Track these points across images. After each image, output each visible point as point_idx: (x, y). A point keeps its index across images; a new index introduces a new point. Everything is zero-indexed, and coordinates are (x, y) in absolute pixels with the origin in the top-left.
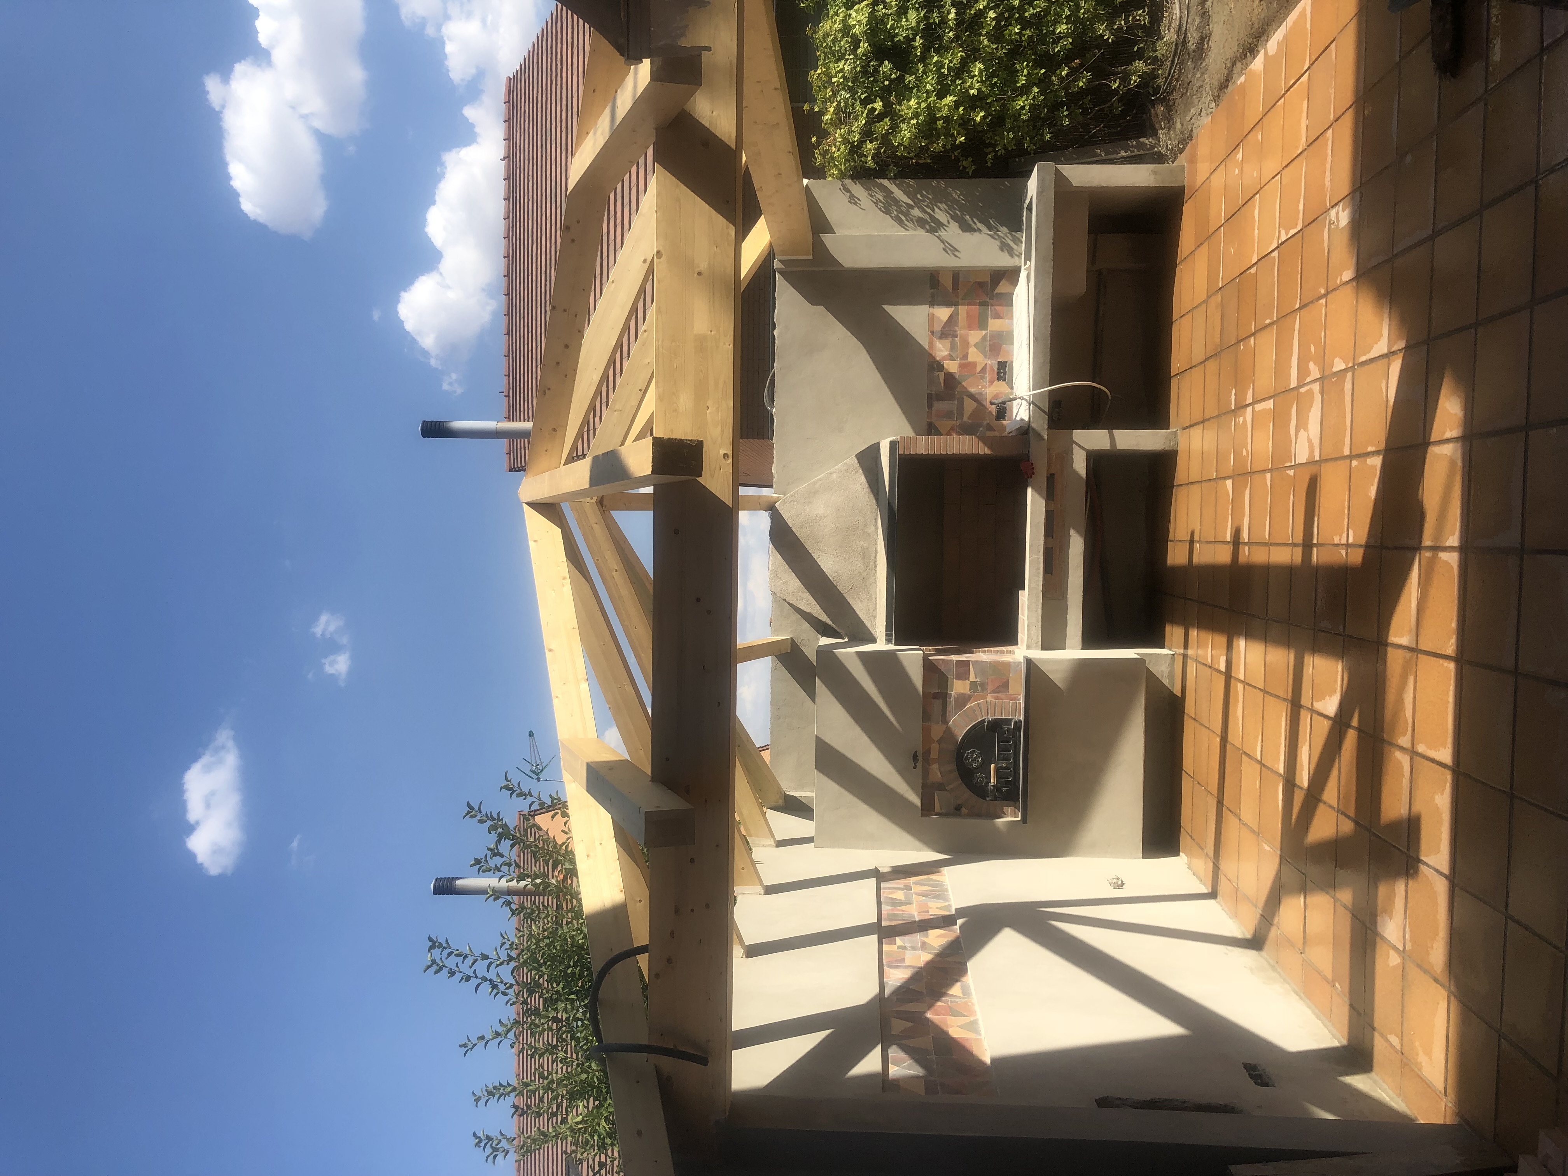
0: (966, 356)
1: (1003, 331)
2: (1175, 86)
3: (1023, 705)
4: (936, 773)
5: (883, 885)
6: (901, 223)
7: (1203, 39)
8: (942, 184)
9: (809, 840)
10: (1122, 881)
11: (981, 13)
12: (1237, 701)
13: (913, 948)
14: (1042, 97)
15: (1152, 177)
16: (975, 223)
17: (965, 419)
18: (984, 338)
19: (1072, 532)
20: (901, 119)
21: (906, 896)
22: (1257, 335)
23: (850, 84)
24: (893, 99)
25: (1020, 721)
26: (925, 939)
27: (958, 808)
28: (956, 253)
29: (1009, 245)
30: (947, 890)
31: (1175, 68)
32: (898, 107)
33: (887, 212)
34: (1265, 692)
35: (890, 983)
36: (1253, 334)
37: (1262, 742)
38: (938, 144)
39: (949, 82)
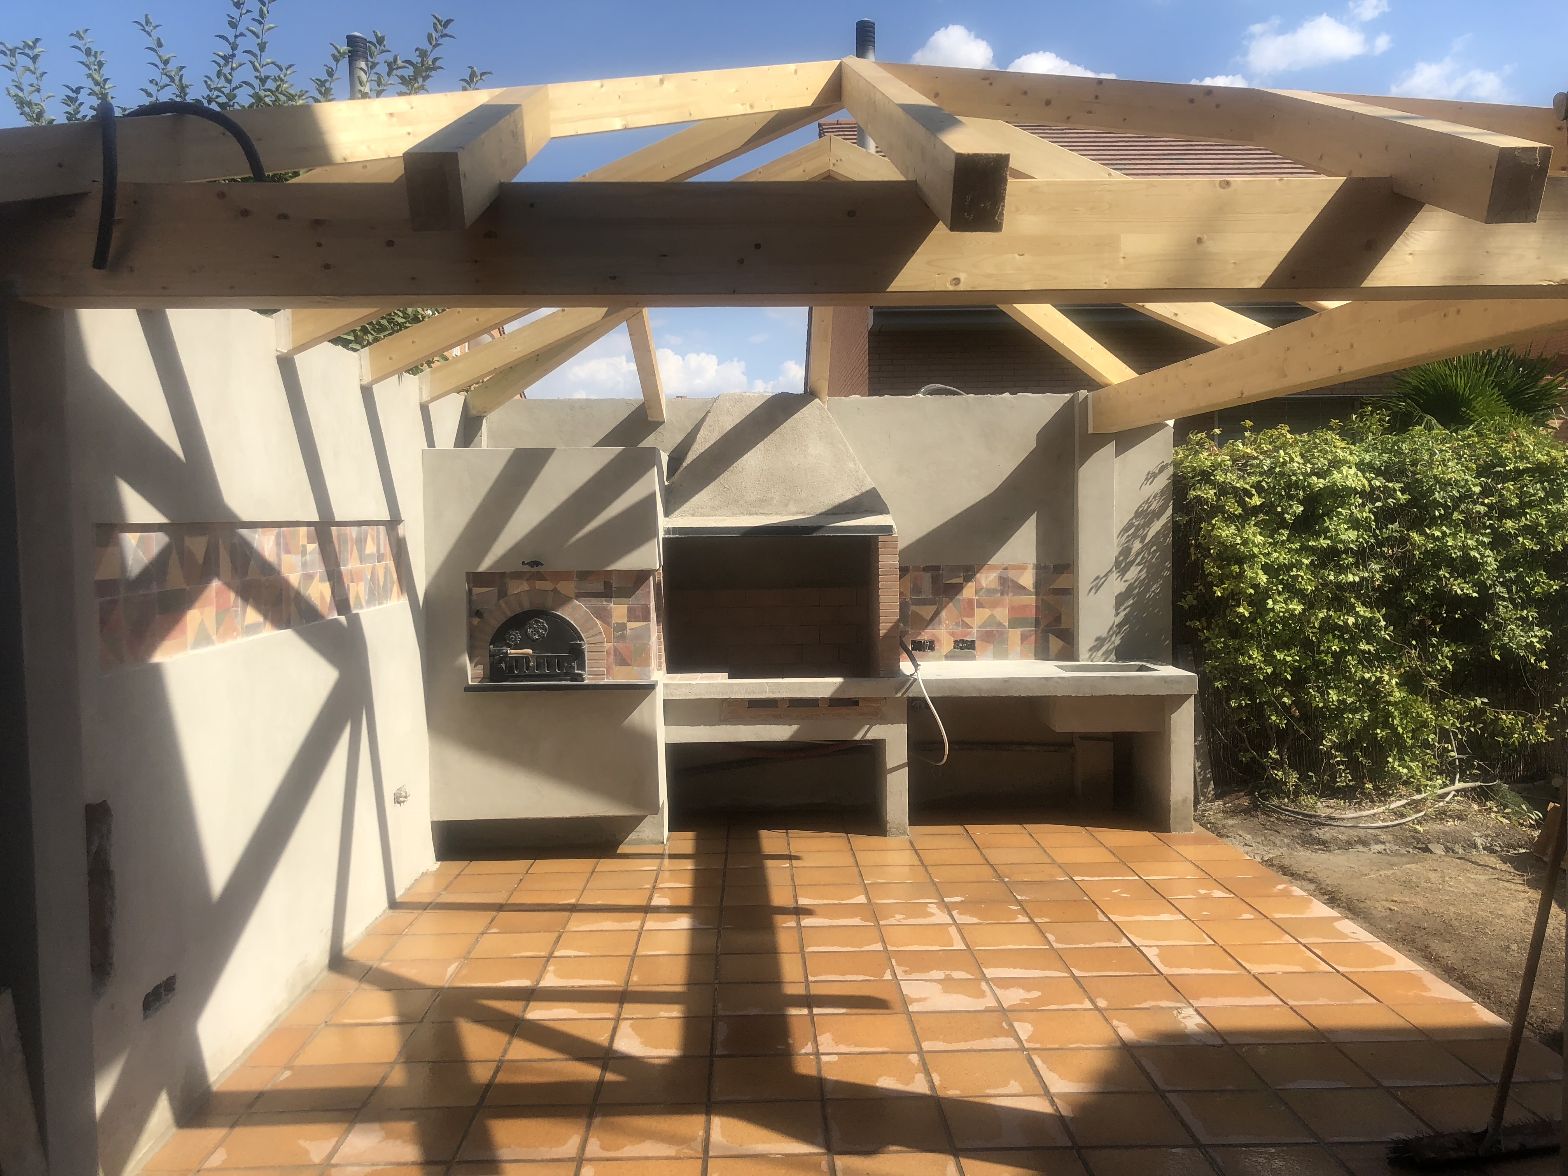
0: (980, 605)
1: (1007, 644)
2: (1271, 816)
3: (601, 682)
4: (518, 588)
5: (382, 529)
6: (1125, 530)
7: (1324, 845)
8: (1167, 573)
9: (431, 443)
10: (403, 802)
11: (1351, 609)
12: (619, 921)
13: (304, 565)
14: (1261, 677)
15: (1180, 798)
16: (1124, 610)
17: (913, 608)
18: (1000, 624)
19: (795, 727)
20: (1240, 526)
21: (372, 555)
22: (1032, 926)
23: (1277, 470)
24: (1261, 517)
25: (583, 680)
26: (317, 578)
27: (478, 614)
28: (1093, 591)
29: (1102, 646)
30: (380, 603)
31: (1290, 816)
32: (1253, 523)
33: (1137, 515)
34: (633, 957)
35: (257, 536)
36: (1032, 921)
37: (575, 957)
38: (1213, 567)
39: (1281, 577)
